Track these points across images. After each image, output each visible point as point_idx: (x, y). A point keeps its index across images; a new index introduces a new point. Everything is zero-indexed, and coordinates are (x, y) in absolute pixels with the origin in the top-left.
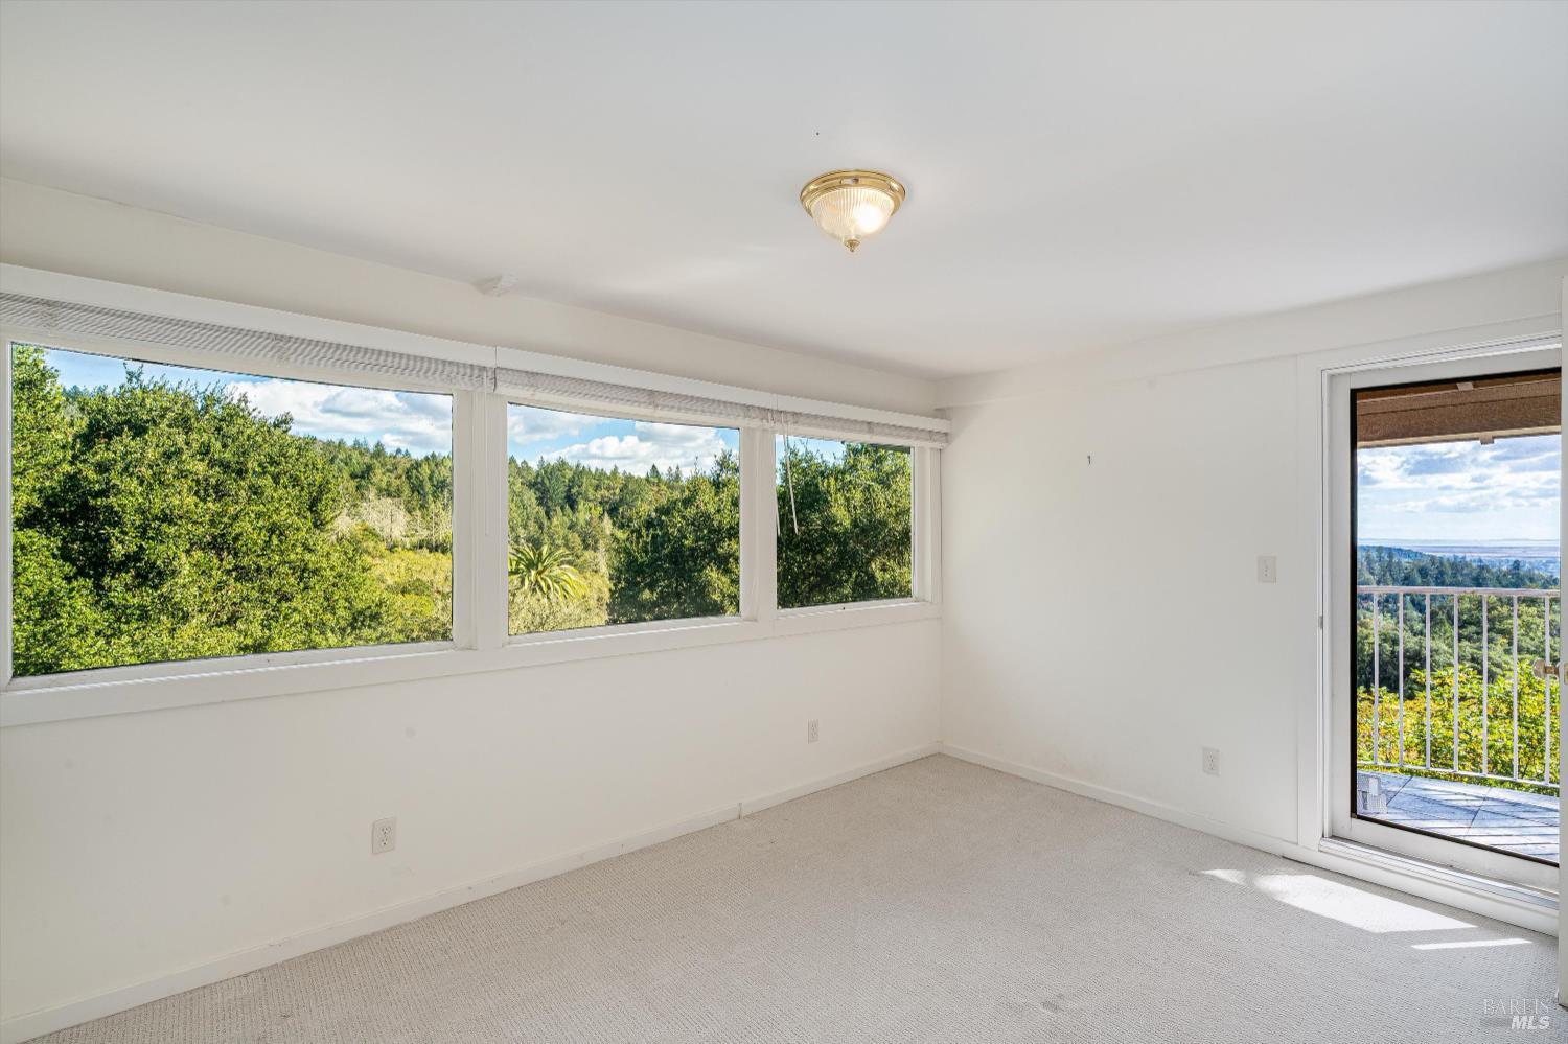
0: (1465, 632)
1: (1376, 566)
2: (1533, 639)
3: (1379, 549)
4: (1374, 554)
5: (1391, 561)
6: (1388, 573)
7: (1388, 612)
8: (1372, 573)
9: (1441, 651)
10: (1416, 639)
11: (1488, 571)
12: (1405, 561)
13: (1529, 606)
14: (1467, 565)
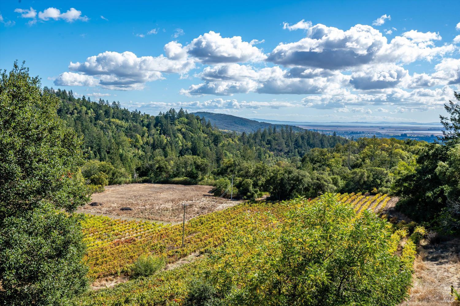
0: (315, 166)
1: (285, 136)
2: (338, 168)
3: (287, 126)
4: (284, 129)
5: (291, 132)
6: (289, 139)
7: (289, 157)
8: (283, 139)
9: (306, 176)
10: (297, 170)
11: (325, 137)
12: (296, 132)
13: (337, 153)
14: (318, 134)
